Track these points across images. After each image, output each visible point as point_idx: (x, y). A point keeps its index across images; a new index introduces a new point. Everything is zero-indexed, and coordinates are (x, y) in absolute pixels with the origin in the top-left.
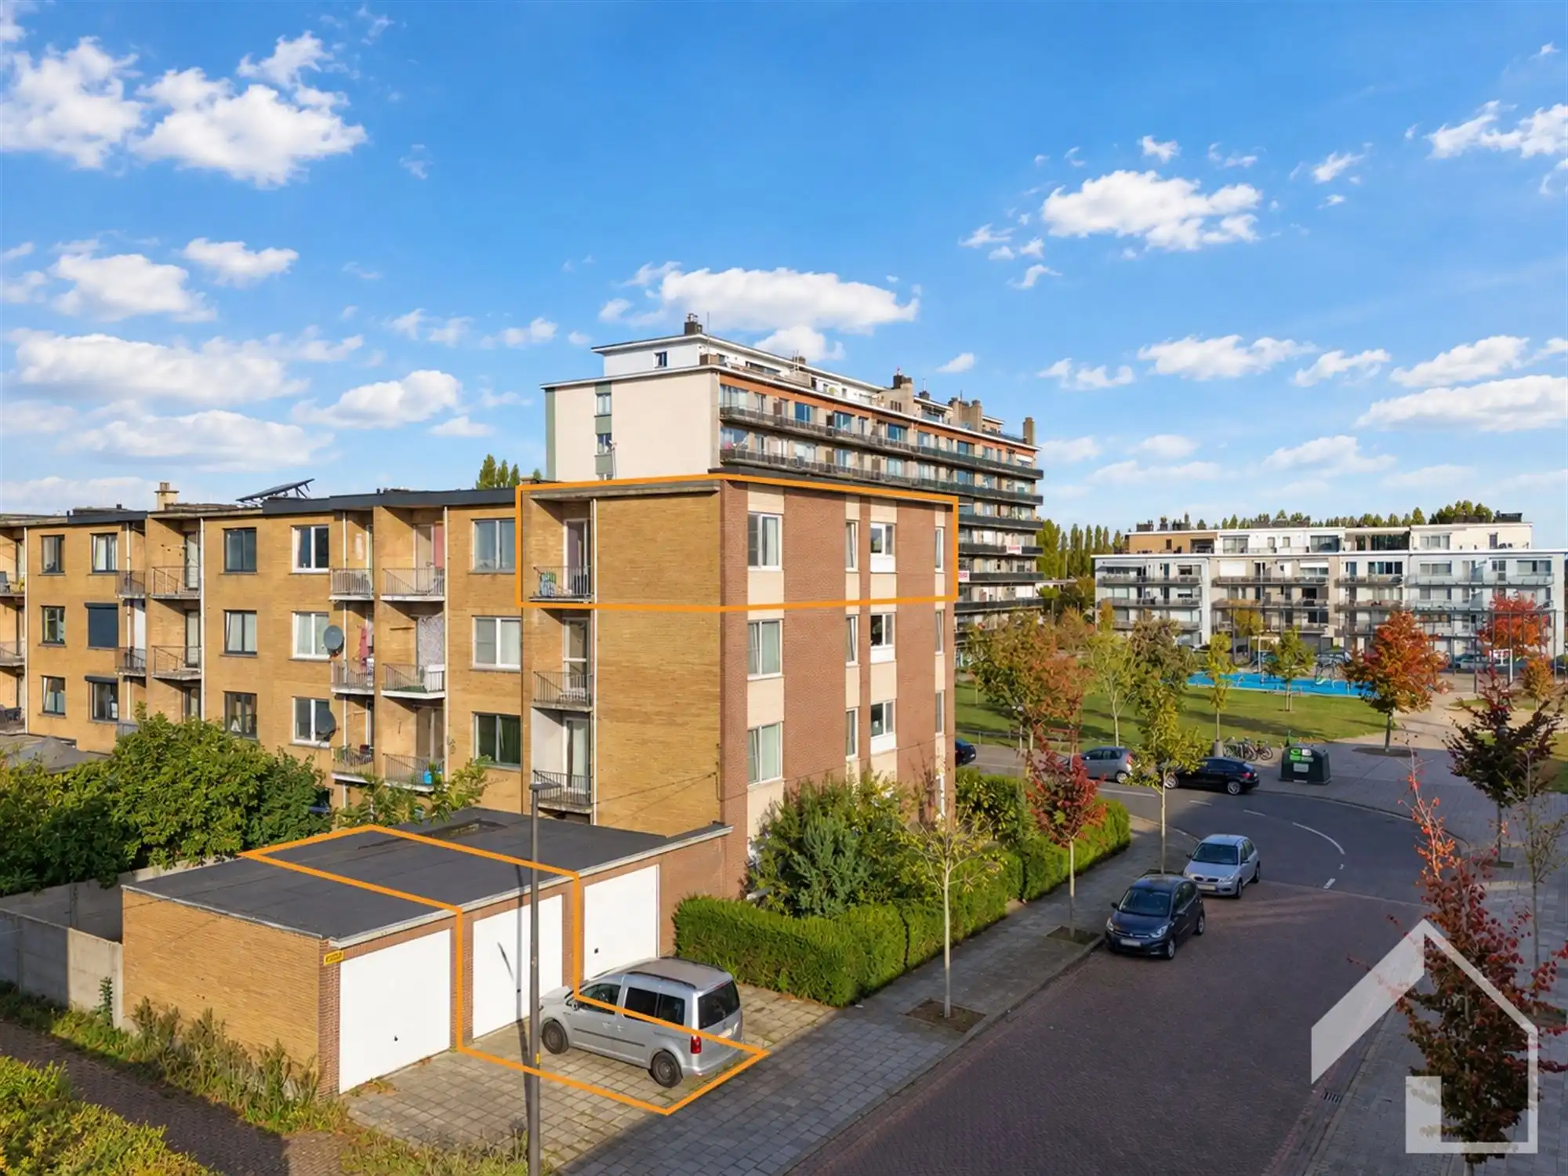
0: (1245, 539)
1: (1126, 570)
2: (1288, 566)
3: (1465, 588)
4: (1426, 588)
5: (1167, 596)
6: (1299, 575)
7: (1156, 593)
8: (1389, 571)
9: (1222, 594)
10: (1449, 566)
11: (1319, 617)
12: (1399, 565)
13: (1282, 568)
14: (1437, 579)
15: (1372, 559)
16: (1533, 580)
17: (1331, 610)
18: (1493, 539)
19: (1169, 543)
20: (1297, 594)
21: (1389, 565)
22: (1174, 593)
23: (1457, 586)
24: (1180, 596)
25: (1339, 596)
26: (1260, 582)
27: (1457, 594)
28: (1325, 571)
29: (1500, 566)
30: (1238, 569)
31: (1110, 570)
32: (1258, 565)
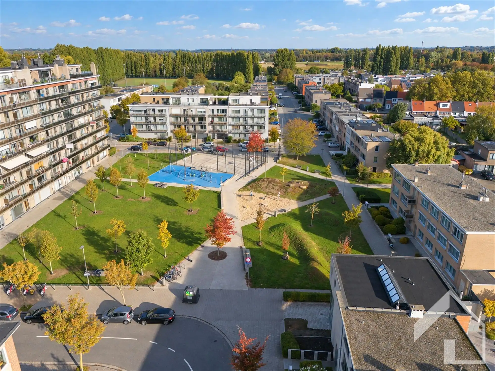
0: (179, 100)
1: (141, 111)
2: (193, 110)
3: (244, 118)
4: (233, 118)
5: (155, 120)
6: (197, 113)
7: (152, 119)
8: (223, 112)
9: (173, 119)
10: (239, 111)
11: (204, 127)
12: (226, 110)
13: (192, 111)
14: (236, 115)
15: (218, 108)
16: (260, 115)
17: (207, 124)
18: (251, 100)
19: (154, 99)
20: (197, 120)
21: (223, 110)
22: (157, 119)
23: (241, 117)
24: (160, 120)
25: (208, 120)
26: (186, 116)
27: (241, 120)
28: (205, 112)
29: (252, 111)
30: (177, 111)
31: (134, 111)
32: (184, 109)
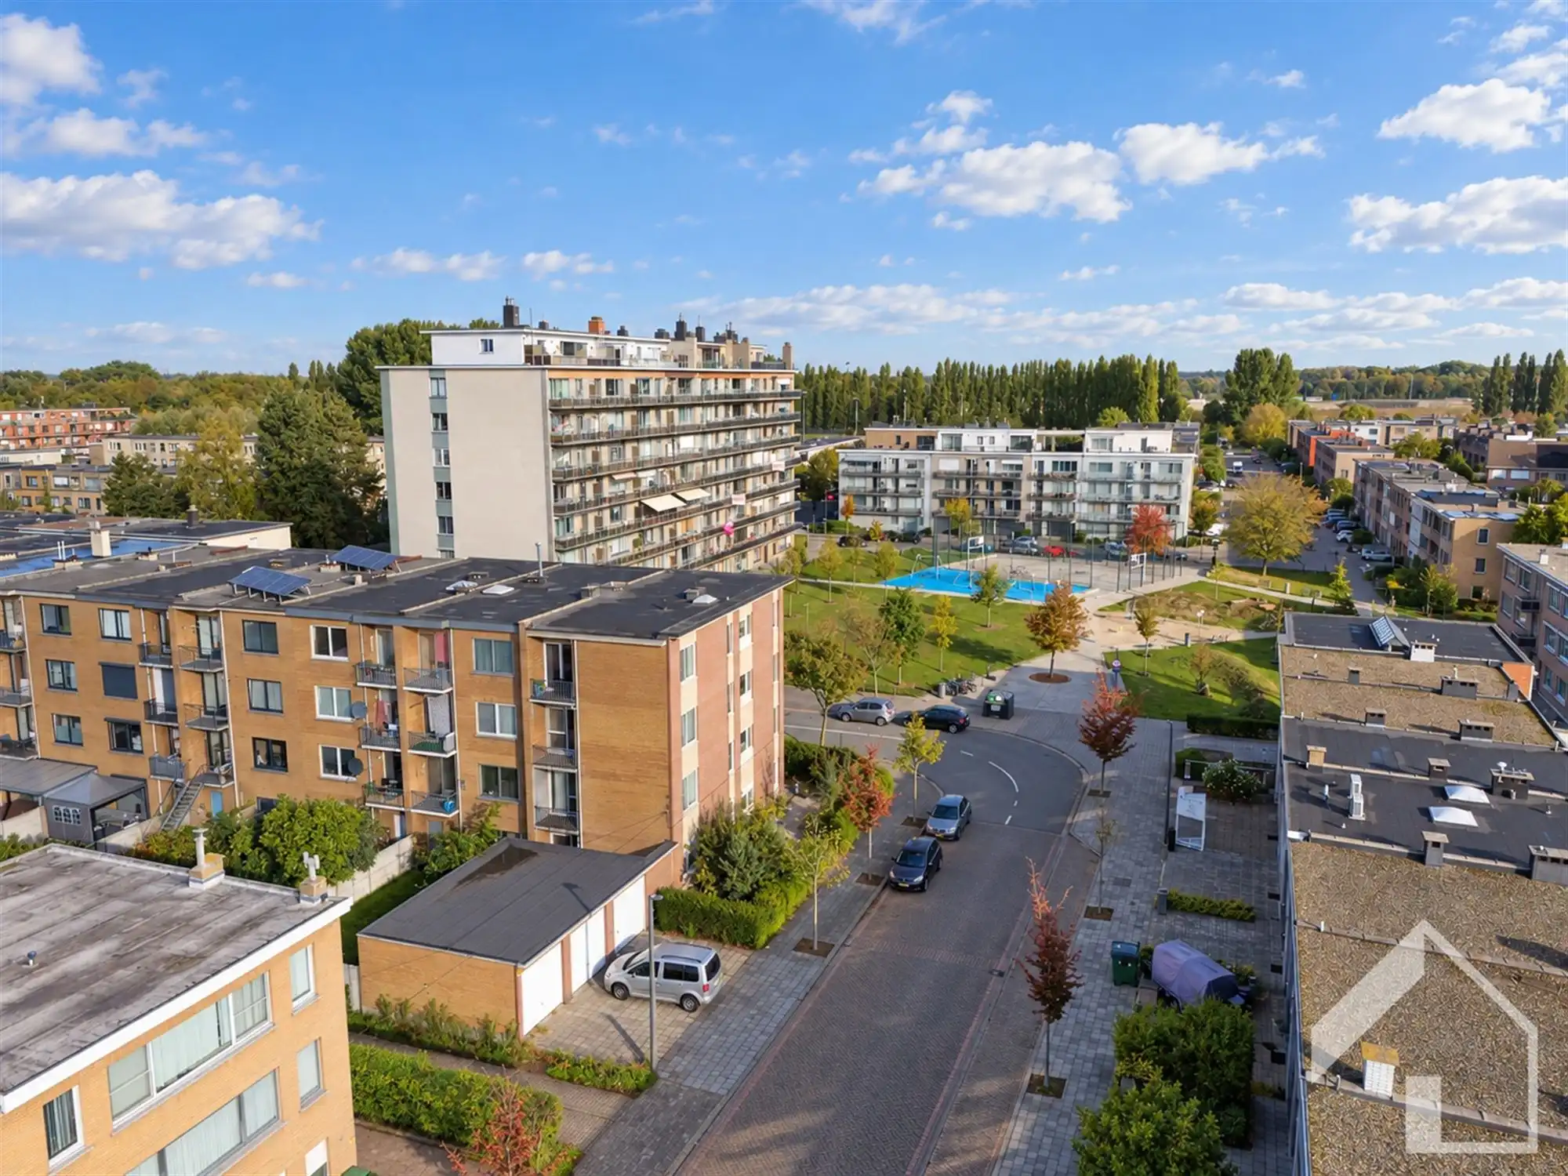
0: (959, 437)
1: (864, 464)
2: (992, 462)
3: (1122, 484)
4: (1093, 483)
5: (897, 485)
6: (1001, 471)
7: (889, 485)
8: (1067, 469)
9: (941, 486)
10: (1111, 464)
11: (1014, 505)
12: (1075, 464)
13: (988, 464)
14: (1104, 475)
15: (1056, 459)
16: (1169, 477)
17: (1023, 497)
18: (1144, 441)
19: (899, 438)
20: (998, 487)
21: (1068, 463)
22: (903, 483)
23: (1115, 482)
24: (908, 486)
25: (1029, 488)
26: (971, 476)
27: (1115, 487)
28: (1019, 467)
29: (1146, 466)
30: (953, 465)
31: (853, 463)
32: (969, 461)
